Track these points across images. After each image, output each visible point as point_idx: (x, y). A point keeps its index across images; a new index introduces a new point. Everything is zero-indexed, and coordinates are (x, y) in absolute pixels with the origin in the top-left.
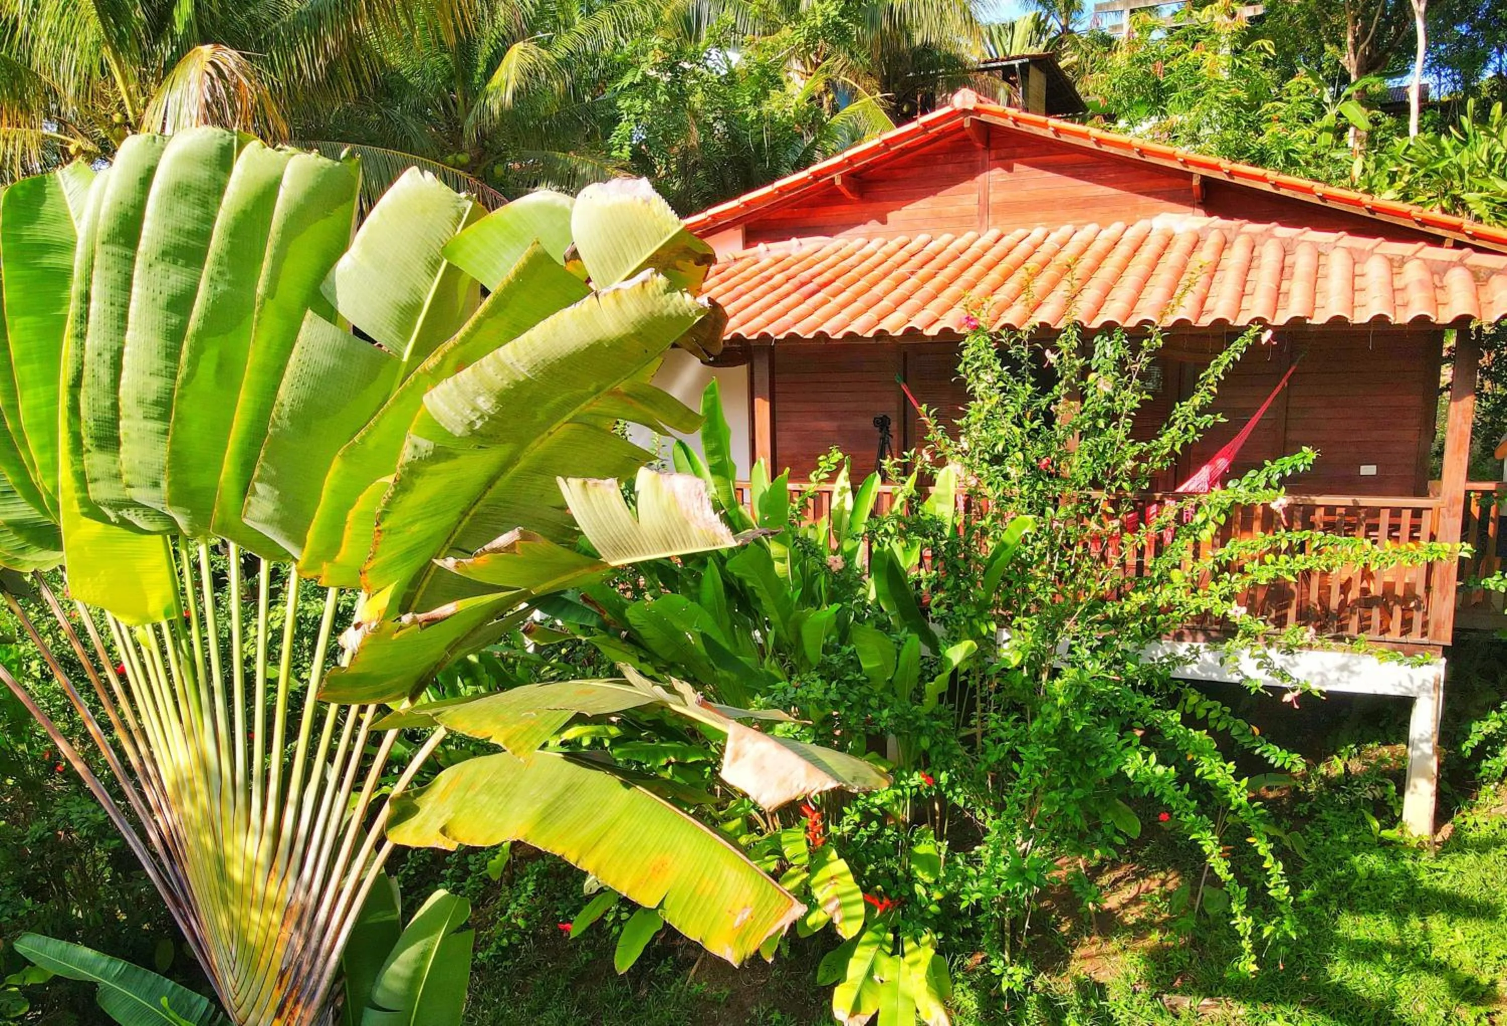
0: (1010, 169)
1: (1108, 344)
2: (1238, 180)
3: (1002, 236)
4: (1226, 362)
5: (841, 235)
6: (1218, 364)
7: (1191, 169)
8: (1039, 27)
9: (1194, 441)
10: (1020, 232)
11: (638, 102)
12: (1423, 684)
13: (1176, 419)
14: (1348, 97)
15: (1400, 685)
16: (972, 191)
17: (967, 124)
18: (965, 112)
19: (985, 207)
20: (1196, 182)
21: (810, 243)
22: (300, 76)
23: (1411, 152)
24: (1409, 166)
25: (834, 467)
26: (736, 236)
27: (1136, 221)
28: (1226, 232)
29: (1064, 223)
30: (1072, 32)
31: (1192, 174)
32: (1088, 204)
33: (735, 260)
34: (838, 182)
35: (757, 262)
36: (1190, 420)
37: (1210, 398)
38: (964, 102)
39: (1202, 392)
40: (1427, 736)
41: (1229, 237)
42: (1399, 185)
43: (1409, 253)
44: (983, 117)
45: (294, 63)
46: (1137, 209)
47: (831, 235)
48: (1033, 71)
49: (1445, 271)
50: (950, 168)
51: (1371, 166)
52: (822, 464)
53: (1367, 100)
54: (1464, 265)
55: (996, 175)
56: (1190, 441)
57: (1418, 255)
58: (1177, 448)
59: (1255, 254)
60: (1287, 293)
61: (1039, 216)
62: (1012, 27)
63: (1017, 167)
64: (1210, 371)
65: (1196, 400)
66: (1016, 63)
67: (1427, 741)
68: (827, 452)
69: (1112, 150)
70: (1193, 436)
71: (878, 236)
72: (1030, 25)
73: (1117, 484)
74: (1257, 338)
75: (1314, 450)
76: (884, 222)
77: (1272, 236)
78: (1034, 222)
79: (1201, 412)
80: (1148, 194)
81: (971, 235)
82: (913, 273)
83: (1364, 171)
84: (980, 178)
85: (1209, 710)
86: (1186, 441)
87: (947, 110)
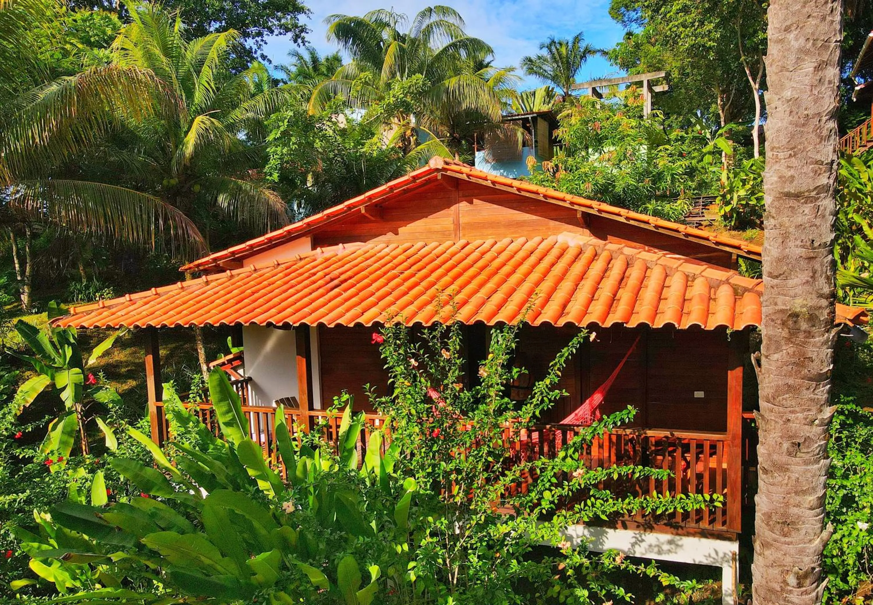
0: (471, 202)
1: (500, 335)
2: (604, 215)
3: (468, 244)
4: (566, 355)
5: (371, 242)
6: (561, 356)
7: (576, 207)
8: (549, 94)
9: (548, 408)
10: (478, 242)
11: (279, 149)
12: (725, 556)
13: (535, 393)
14: (721, 135)
15: (710, 556)
16: (448, 216)
17: (439, 177)
18: (437, 170)
19: (457, 225)
20: (579, 215)
21: (351, 247)
22: (33, 142)
23: (754, 168)
24: (752, 176)
25: (343, 404)
26: (307, 242)
27: (549, 236)
28: (597, 248)
29: (505, 237)
30: (570, 95)
31: (576, 210)
32: (520, 224)
33: (301, 259)
34: (363, 211)
35: (315, 260)
36: (545, 394)
37: (556, 380)
38: (436, 164)
39: (552, 376)
40: (730, 592)
41: (599, 252)
42: (748, 187)
43: (697, 272)
44: (449, 173)
45: (30, 134)
46: (549, 228)
47: (365, 242)
48: (539, 120)
49: (718, 287)
50: (435, 202)
51: (731, 175)
52: (336, 402)
53: (732, 136)
54: (729, 284)
55: (463, 205)
56: (545, 408)
57: (703, 274)
58: (537, 413)
59: (610, 266)
60: (619, 300)
61: (490, 231)
62: (534, 94)
63: (475, 201)
64: (557, 360)
65: (547, 381)
66: (530, 116)
67: (730, 595)
68: (340, 395)
69: (528, 195)
70: (547, 405)
71: (393, 243)
72: (544, 93)
73: (494, 441)
74: (587, 338)
75: (635, 408)
76: (397, 234)
77: (622, 253)
78: (488, 235)
79: (552, 387)
80: (556, 220)
81: (448, 243)
82: (402, 273)
83: (728, 178)
84: (453, 208)
85: (567, 597)
86: (543, 409)
87: (426, 168)
